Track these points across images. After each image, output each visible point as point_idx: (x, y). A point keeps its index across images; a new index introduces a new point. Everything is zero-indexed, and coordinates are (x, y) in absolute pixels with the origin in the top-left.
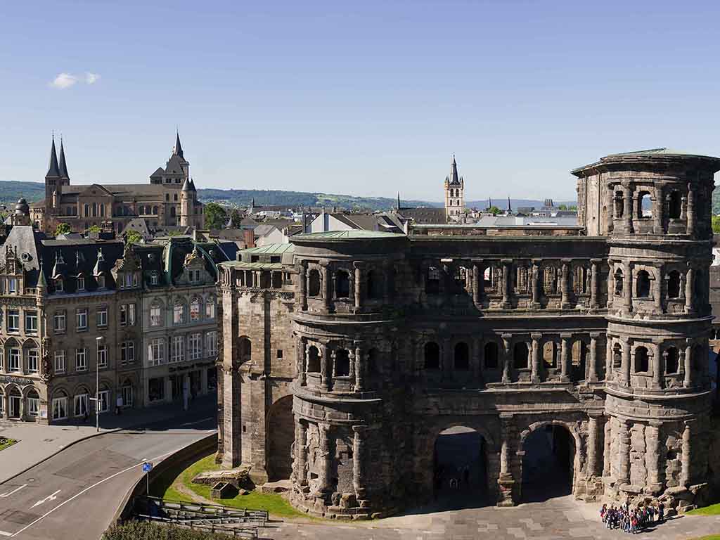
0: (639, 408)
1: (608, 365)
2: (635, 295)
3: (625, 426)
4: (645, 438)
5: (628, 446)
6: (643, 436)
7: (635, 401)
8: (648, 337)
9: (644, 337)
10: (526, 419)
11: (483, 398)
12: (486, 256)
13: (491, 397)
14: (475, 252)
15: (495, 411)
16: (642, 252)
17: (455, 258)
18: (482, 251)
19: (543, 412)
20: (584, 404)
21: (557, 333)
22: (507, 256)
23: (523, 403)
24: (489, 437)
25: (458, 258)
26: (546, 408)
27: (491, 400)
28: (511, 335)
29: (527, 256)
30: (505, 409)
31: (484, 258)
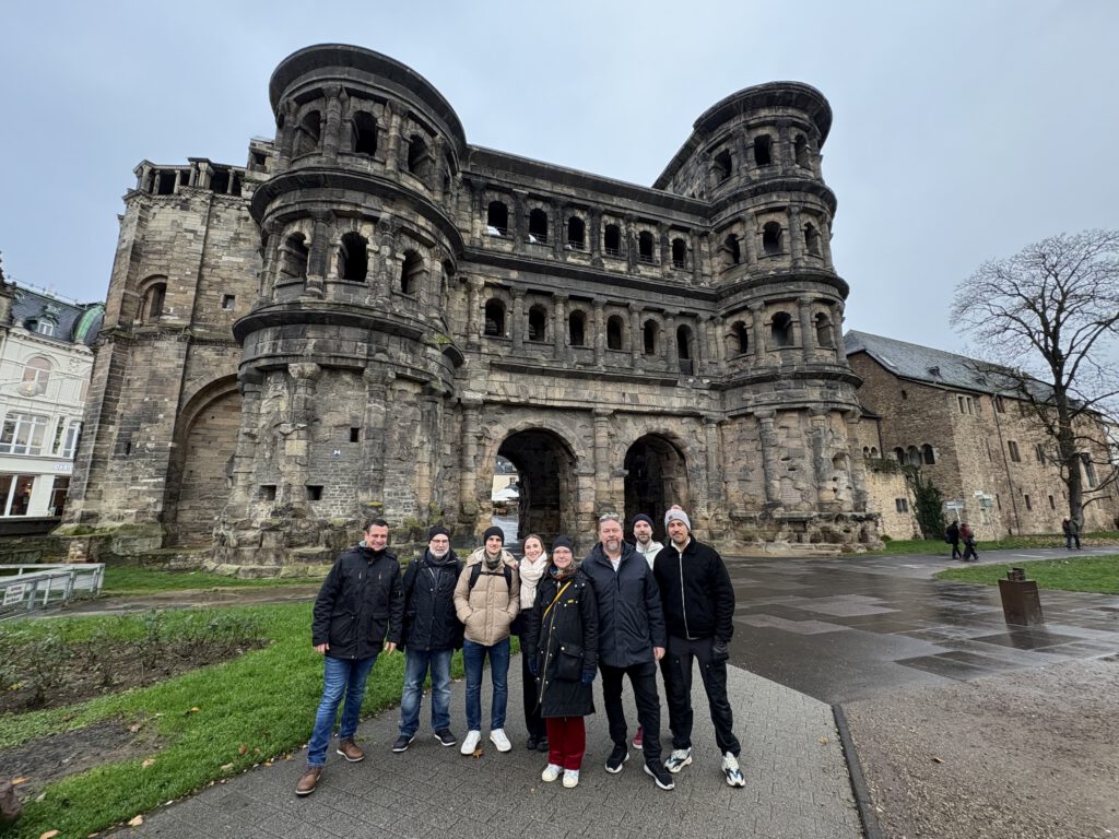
2: (763, 252)
5: (777, 449)
7: (783, 382)
8: (791, 295)
10: (626, 420)
11: (572, 381)
12: (572, 197)
13: (582, 381)
14: (558, 189)
15: (587, 402)
16: (771, 196)
17: (532, 191)
18: (566, 191)
19: (651, 409)
20: (699, 404)
21: (661, 307)
22: (598, 202)
23: (624, 394)
24: (578, 444)
25: (536, 192)
26: (655, 404)
27: (582, 386)
28: (605, 300)
29: (621, 208)
30: (601, 400)
31: (569, 199)
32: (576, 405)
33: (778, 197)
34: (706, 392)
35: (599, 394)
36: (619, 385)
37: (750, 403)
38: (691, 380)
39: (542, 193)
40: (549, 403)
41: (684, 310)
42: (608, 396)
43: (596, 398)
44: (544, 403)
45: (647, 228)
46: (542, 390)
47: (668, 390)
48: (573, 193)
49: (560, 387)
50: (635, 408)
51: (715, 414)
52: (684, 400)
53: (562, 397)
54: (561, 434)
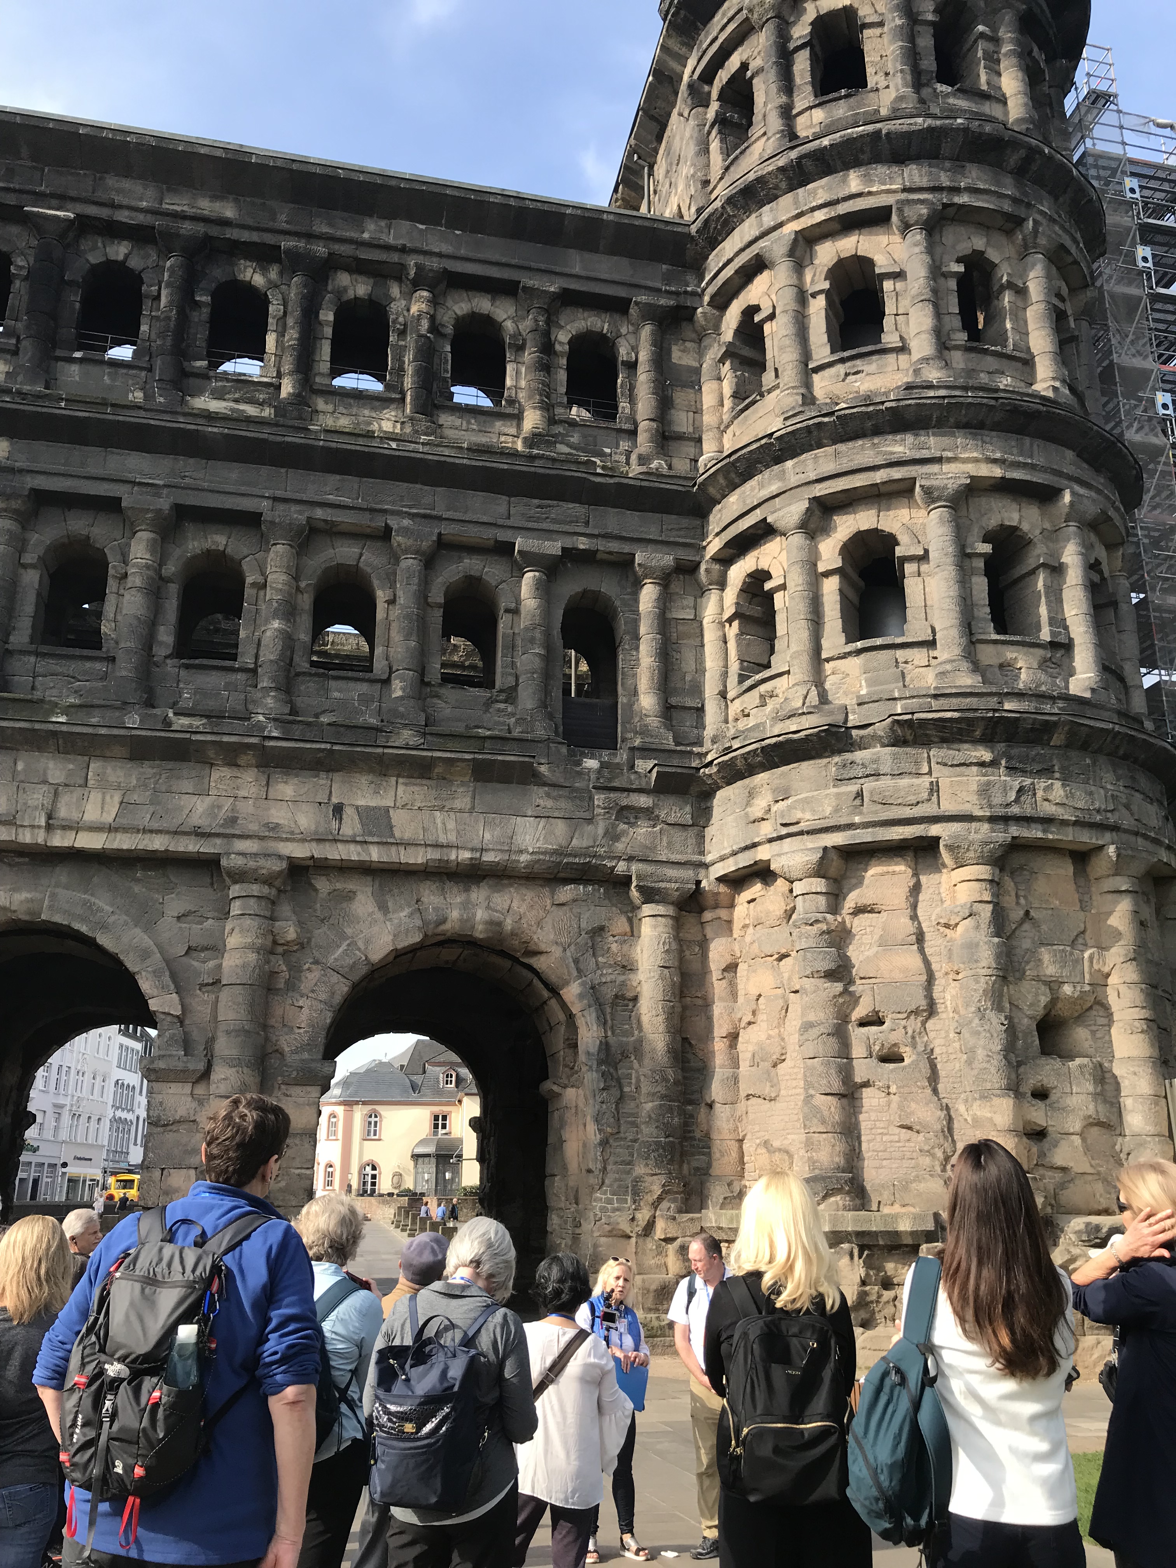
0: (885, 782)
1: (710, 689)
2: (821, 350)
3: (819, 885)
4: (920, 938)
5: (839, 987)
6: (909, 927)
7: (859, 755)
8: (897, 473)
9: (879, 477)
10: (350, 896)
11: (148, 769)
12: (225, 223)
13: (188, 769)
14: (177, 203)
15: (199, 833)
16: (844, 181)
17: (92, 210)
18: (206, 206)
19: (433, 855)
20: (616, 838)
21: (503, 536)
22: (310, 236)
23: (338, 810)
24: (157, 974)
25: (103, 213)
26: (452, 838)
27: (187, 785)
28: (302, 518)
29: (387, 248)
30: (253, 827)
31: (214, 231)
32: (157, 843)
33: (867, 179)
34: (644, 801)
35: (246, 808)
36: (323, 780)
37: (767, 829)
38: (591, 764)
39: (123, 216)
40: (59, 840)
41: (583, 544)
42: (279, 815)
43: (233, 821)
44: (40, 837)
45: (483, 304)
46: (38, 797)
47: (504, 795)
48: (229, 212)
49: (104, 786)
50: (375, 854)
51: (671, 872)
52: (560, 828)
53: (109, 818)
54: (103, 940)
